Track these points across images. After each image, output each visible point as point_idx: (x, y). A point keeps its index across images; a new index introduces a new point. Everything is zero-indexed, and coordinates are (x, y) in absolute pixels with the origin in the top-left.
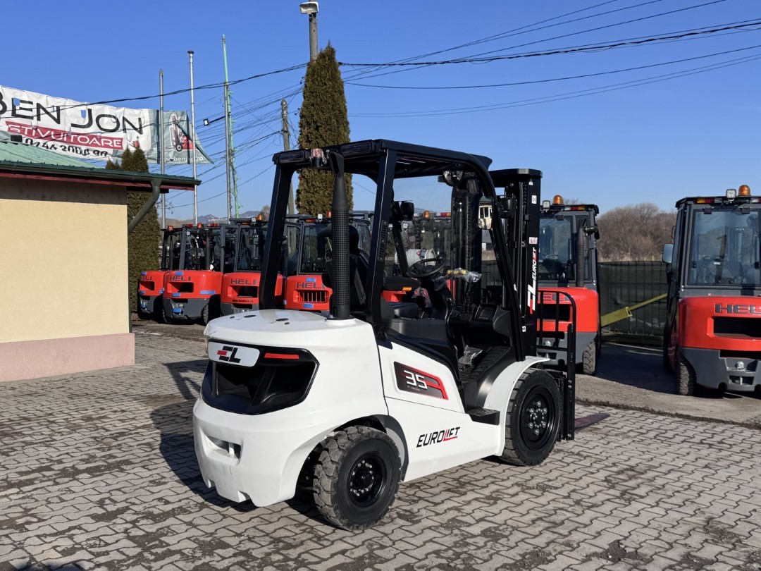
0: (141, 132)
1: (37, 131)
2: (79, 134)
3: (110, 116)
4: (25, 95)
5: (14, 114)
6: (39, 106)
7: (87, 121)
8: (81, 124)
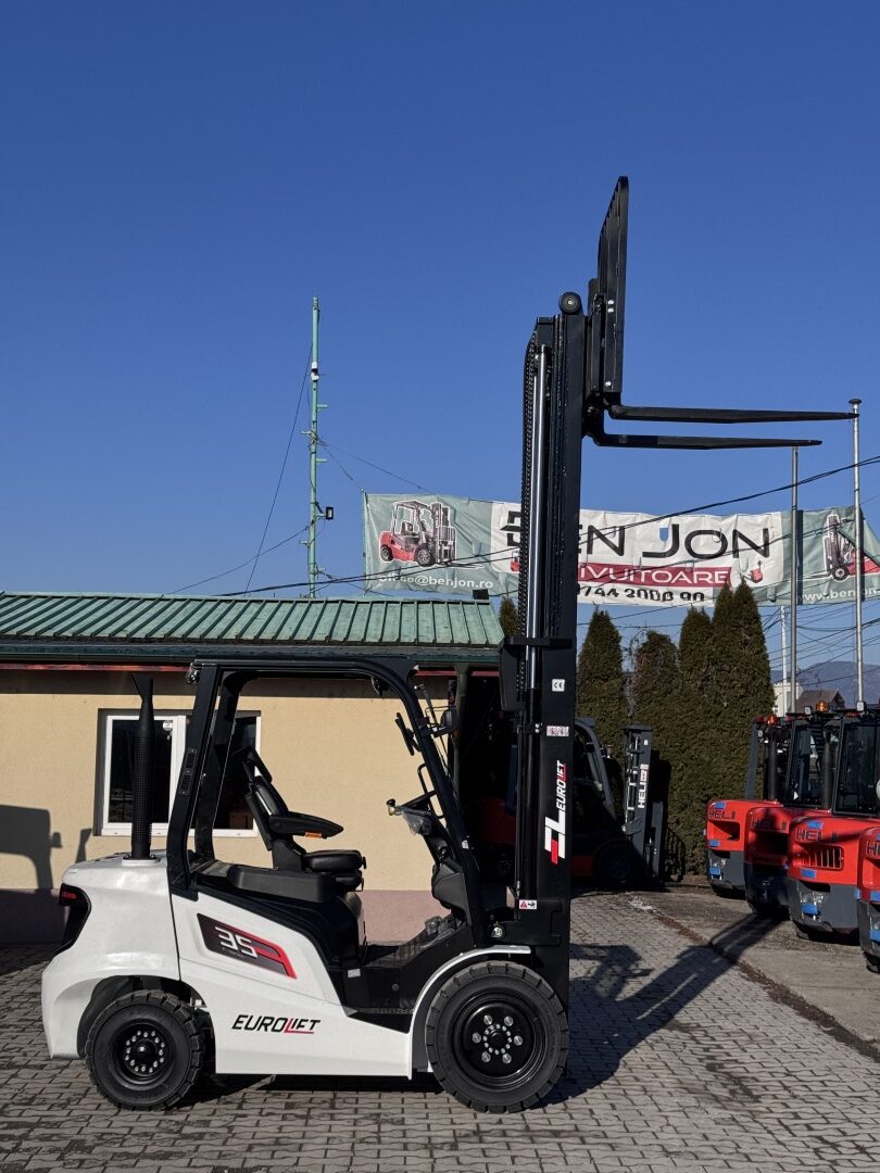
0: (765, 553)
1: (587, 571)
2: (653, 568)
3: (711, 532)
6: (592, 530)
7: (669, 545)
8: (659, 551)
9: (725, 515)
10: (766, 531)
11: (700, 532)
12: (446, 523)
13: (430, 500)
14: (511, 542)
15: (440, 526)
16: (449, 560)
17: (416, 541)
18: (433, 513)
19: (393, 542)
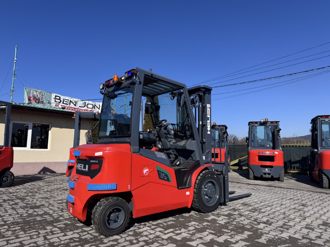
0: (99, 109)
1: (69, 108)
2: (81, 109)
3: (91, 104)
4: (67, 98)
5: (63, 103)
6: (70, 101)
7: (84, 106)
8: (82, 106)
9: (93, 102)
10: (99, 105)
11: (89, 104)
12: (42, 95)
13: (40, 91)
14: (55, 101)
15: (41, 96)
16: (43, 102)
17: (36, 98)
18: (40, 93)
19: (30, 98)
